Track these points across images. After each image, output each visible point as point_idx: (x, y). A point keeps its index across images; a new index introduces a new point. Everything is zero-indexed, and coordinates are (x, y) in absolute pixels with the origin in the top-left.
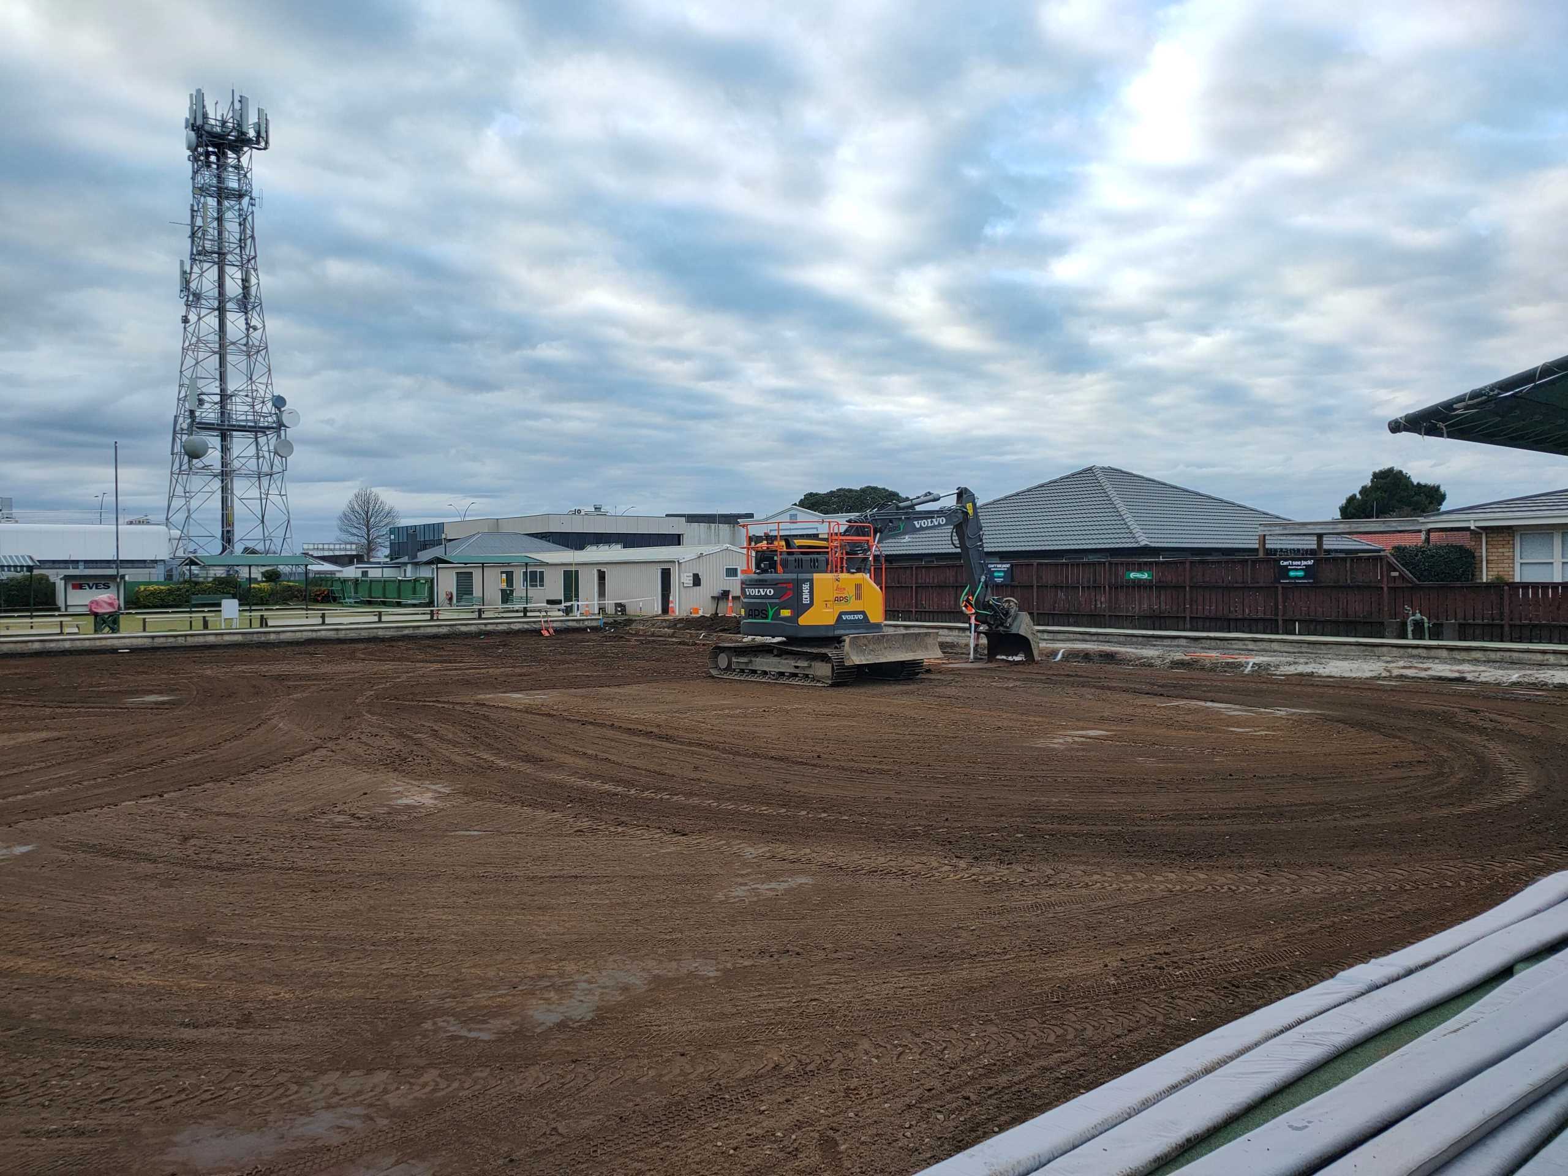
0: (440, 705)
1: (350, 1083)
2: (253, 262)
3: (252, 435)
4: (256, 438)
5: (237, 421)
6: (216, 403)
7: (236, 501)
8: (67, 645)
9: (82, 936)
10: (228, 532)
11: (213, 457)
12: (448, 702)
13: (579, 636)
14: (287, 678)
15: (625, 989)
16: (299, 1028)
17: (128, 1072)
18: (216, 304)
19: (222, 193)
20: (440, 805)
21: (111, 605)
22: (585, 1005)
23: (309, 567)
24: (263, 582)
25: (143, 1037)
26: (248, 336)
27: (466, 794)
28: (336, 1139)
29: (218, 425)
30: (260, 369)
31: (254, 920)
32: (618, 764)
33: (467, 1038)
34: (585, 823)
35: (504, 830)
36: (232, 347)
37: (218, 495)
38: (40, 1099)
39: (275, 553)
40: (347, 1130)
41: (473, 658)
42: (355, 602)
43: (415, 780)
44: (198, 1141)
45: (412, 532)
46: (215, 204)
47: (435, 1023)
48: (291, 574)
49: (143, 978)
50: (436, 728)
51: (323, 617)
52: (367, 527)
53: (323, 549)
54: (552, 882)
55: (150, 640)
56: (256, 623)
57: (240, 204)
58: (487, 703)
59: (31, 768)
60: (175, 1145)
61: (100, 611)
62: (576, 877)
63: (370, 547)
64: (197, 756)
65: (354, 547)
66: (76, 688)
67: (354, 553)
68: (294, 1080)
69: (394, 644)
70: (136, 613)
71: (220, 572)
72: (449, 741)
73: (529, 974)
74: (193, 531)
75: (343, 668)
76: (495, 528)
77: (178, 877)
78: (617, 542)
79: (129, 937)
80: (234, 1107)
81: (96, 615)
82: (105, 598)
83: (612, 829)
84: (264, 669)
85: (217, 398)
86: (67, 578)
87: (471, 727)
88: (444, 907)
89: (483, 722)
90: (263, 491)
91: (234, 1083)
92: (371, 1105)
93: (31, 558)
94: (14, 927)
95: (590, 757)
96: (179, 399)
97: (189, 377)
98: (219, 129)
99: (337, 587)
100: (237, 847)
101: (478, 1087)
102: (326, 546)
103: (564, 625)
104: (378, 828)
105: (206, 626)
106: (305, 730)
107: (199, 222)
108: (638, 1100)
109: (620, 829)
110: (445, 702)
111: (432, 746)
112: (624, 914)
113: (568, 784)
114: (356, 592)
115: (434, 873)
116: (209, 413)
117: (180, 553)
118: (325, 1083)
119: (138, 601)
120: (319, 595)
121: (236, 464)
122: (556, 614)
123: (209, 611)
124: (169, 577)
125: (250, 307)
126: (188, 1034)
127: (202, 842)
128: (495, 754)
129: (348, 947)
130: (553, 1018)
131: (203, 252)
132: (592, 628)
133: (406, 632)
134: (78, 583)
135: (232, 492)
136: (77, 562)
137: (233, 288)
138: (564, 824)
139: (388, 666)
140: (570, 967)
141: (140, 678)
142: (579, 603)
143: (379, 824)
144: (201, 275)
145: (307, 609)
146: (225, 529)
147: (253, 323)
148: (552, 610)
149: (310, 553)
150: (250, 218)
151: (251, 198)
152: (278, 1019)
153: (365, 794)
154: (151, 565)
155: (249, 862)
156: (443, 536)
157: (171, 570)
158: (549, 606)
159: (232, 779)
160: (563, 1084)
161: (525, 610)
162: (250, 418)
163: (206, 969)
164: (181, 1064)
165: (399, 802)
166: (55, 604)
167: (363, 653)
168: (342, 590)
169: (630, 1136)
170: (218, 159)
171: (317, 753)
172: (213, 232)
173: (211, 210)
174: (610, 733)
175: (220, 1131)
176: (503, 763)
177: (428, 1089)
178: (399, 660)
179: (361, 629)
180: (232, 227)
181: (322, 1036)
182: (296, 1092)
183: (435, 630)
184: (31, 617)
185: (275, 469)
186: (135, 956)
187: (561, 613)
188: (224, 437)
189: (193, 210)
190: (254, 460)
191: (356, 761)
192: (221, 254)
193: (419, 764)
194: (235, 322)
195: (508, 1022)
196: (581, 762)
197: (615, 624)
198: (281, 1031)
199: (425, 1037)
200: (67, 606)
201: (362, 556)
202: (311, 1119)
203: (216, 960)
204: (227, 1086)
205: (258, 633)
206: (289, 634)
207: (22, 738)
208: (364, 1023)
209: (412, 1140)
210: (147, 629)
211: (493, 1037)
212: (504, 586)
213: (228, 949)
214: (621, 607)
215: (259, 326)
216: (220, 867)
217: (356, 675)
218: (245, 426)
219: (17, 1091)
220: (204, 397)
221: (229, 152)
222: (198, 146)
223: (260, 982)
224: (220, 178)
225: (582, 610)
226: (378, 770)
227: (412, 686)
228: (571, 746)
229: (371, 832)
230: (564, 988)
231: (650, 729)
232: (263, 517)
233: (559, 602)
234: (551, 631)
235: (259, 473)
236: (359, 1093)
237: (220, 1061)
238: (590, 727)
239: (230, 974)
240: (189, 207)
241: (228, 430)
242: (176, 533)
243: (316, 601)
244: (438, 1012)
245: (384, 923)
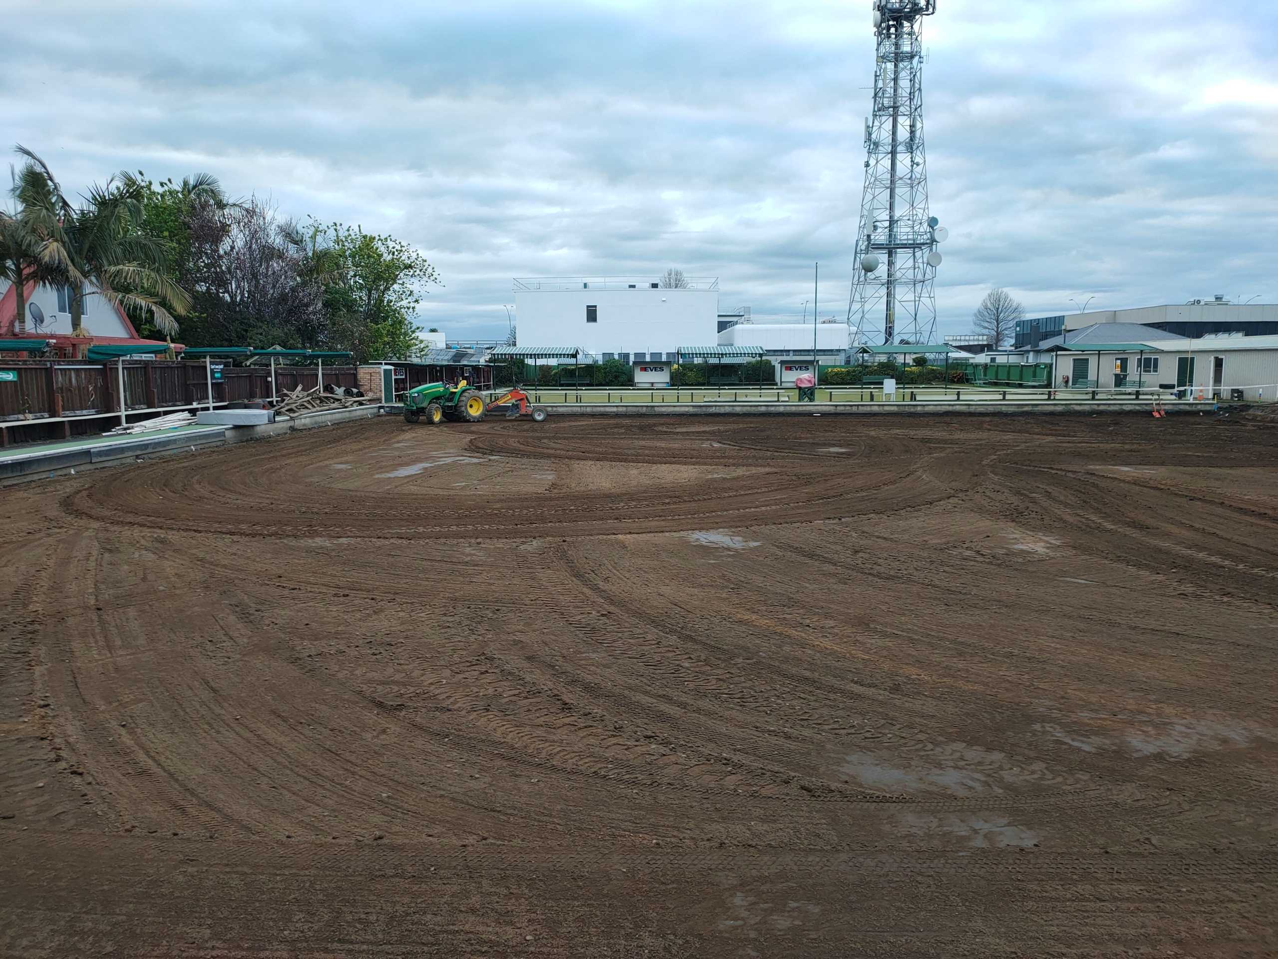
0: (1053, 472)
1: (974, 754)
2: (919, 110)
3: (911, 251)
4: (914, 253)
5: (900, 240)
6: (886, 228)
7: (896, 302)
8: (781, 409)
9: (789, 607)
10: (890, 327)
11: (882, 270)
12: (1061, 470)
13: (1191, 419)
14: (929, 441)
15: (1225, 741)
16: (935, 703)
17: (817, 704)
18: (890, 149)
19: (898, 57)
20: (1051, 554)
21: (810, 381)
22: (1181, 745)
23: (949, 354)
24: (914, 366)
25: (827, 684)
26: (912, 171)
27: (1074, 548)
28: (961, 793)
29: (887, 245)
30: (919, 197)
31: (903, 618)
32: (1226, 539)
33: (1071, 745)
34: (1189, 589)
35: (1109, 583)
36: (900, 182)
37: (884, 299)
38: (765, 708)
39: (923, 343)
40: (970, 788)
41: (1085, 433)
42: (984, 383)
43: (1031, 531)
44: (863, 764)
45: (1035, 325)
46: (893, 67)
47: (1043, 727)
48: (934, 360)
49: (826, 643)
50: (1050, 491)
51: (958, 394)
52: (997, 321)
53: (960, 340)
54: (1154, 634)
55: (834, 408)
56: (908, 397)
57: (911, 63)
58: (1097, 473)
59: (759, 491)
60: (848, 762)
61: (803, 386)
62: (1178, 634)
63: (999, 338)
64: (864, 494)
65: (985, 338)
66: (786, 439)
67: (985, 343)
68: (931, 741)
69: (1016, 418)
70: (825, 388)
71: (883, 359)
72: (1061, 502)
73: (1129, 707)
74: (866, 327)
75: (972, 436)
76: (1113, 319)
77: (851, 578)
78: (1238, 331)
79: (818, 614)
80: (888, 748)
81: (800, 388)
82: (806, 377)
83: (1217, 597)
84: (912, 433)
85: (887, 224)
86: (782, 363)
87: (1081, 492)
88: (1053, 637)
89: (1092, 489)
90: (917, 295)
91: (887, 731)
92: (989, 775)
93: (761, 348)
94: (750, 593)
95: (1197, 530)
96: (860, 227)
97: (868, 208)
98: (897, 5)
99: (969, 371)
100: (892, 564)
101: (1078, 786)
102: (963, 338)
103: (1176, 408)
104: (999, 565)
105: (872, 399)
106: (942, 482)
107: (880, 84)
108: (1233, 839)
109: (1225, 599)
110: (1057, 469)
111: (1045, 504)
112: (1226, 675)
113: (1173, 552)
114: (985, 375)
115: (1045, 608)
116: (880, 237)
117: (856, 344)
118: (955, 749)
119: (827, 379)
120: (955, 377)
121: (898, 275)
122: (1169, 398)
123: (874, 388)
124: (848, 362)
125: (914, 147)
126: (857, 689)
127: (867, 556)
128: (1103, 518)
129: (973, 652)
130: (1150, 749)
131: (883, 108)
132: (1204, 412)
133: (1026, 409)
134: (789, 366)
135: (894, 297)
136: (789, 351)
137: (903, 134)
138: (1167, 587)
139: (1009, 436)
140: (1168, 710)
141: (827, 434)
142: (1193, 388)
143: (999, 562)
144: (880, 127)
145: (946, 388)
146: (888, 325)
147: (917, 160)
148: (1164, 394)
149: (950, 343)
150: (918, 74)
151: (920, 57)
152: (919, 693)
153: (988, 537)
154: (836, 353)
155: (900, 575)
156: (1063, 327)
157: (849, 357)
158: (1161, 390)
159: (889, 513)
160: (1158, 805)
161: (1138, 394)
162: (910, 237)
163: (868, 645)
164: (852, 708)
165: (1016, 547)
166: (774, 381)
167: (989, 425)
168: (974, 373)
169: (1223, 867)
170: (896, 31)
171: (951, 501)
172: (890, 91)
173: (889, 73)
174: (1219, 510)
175: (878, 762)
176: (1109, 526)
177: (1036, 776)
178: (1020, 432)
179: (988, 405)
180: (904, 83)
181: (952, 714)
182: (932, 750)
183: (1051, 408)
184: (761, 389)
185: (927, 276)
186: (822, 628)
187: (1173, 397)
188: (890, 254)
189: (876, 76)
190: (911, 271)
191: (981, 510)
192: (895, 108)
193: (1034, 518)
194: (904, 160)
195: (1107, 742)
196: (1186, 533)
197: (1230, 409)
198: (921, 702)
199: (1034, 735)
200: (781, 382)
201: (991, 345)
202: (941, 772)
203: (875, 641)
204: (883, 731)
205: (909, 405)
206: (931, 407)
207: (754, 470)
208: (985, 712)
209: (1022, 811)
210: (833, 400)
211: (1093, 750)
212: (1118, 371)
213: (884, 635)
214: (1239, 393)
215: (921, 161)
216: (878, 575)
217: (983, 442)
218: (906, 244)
219: (751, 700)
220: (877, 224)
221: (905, 22)
222: (881, 22)
223: (907, 664)
224: (897, 45)
225: (1195, 395)
226: (999, 519)
227: (1030, 454)
228: (1177, 518)
229: (993, 567)
230: (1162, 726)
231: (1262, 511)
232: (916, 315)
233: (1173, 387)
234: (1163, 413)
235: (915, 281)
236: (980, 763)
237: (878, 713)
238: (1199, 503)
239: (885, 653)
240: (874, 74)
241: (895, 248)
242: (854, 329)
243: (952, 382)
244: (1043, 719)
245: (1002, 639)
